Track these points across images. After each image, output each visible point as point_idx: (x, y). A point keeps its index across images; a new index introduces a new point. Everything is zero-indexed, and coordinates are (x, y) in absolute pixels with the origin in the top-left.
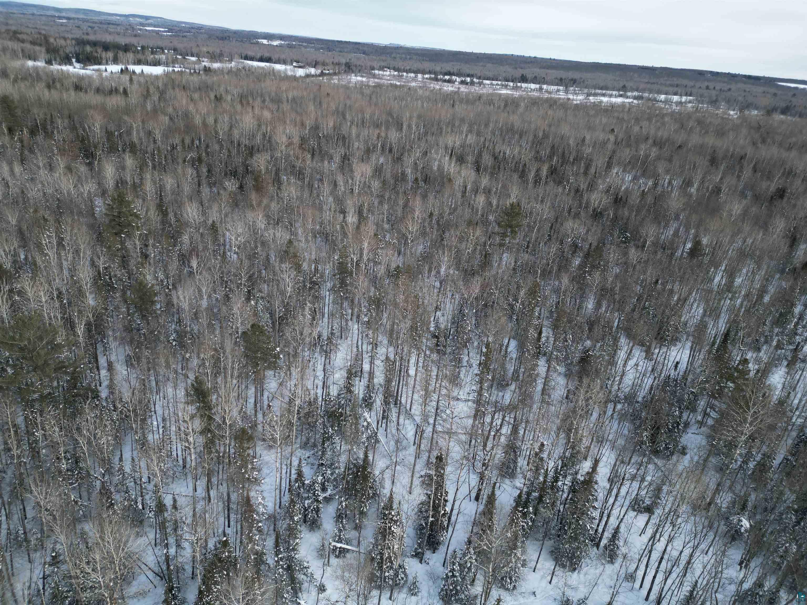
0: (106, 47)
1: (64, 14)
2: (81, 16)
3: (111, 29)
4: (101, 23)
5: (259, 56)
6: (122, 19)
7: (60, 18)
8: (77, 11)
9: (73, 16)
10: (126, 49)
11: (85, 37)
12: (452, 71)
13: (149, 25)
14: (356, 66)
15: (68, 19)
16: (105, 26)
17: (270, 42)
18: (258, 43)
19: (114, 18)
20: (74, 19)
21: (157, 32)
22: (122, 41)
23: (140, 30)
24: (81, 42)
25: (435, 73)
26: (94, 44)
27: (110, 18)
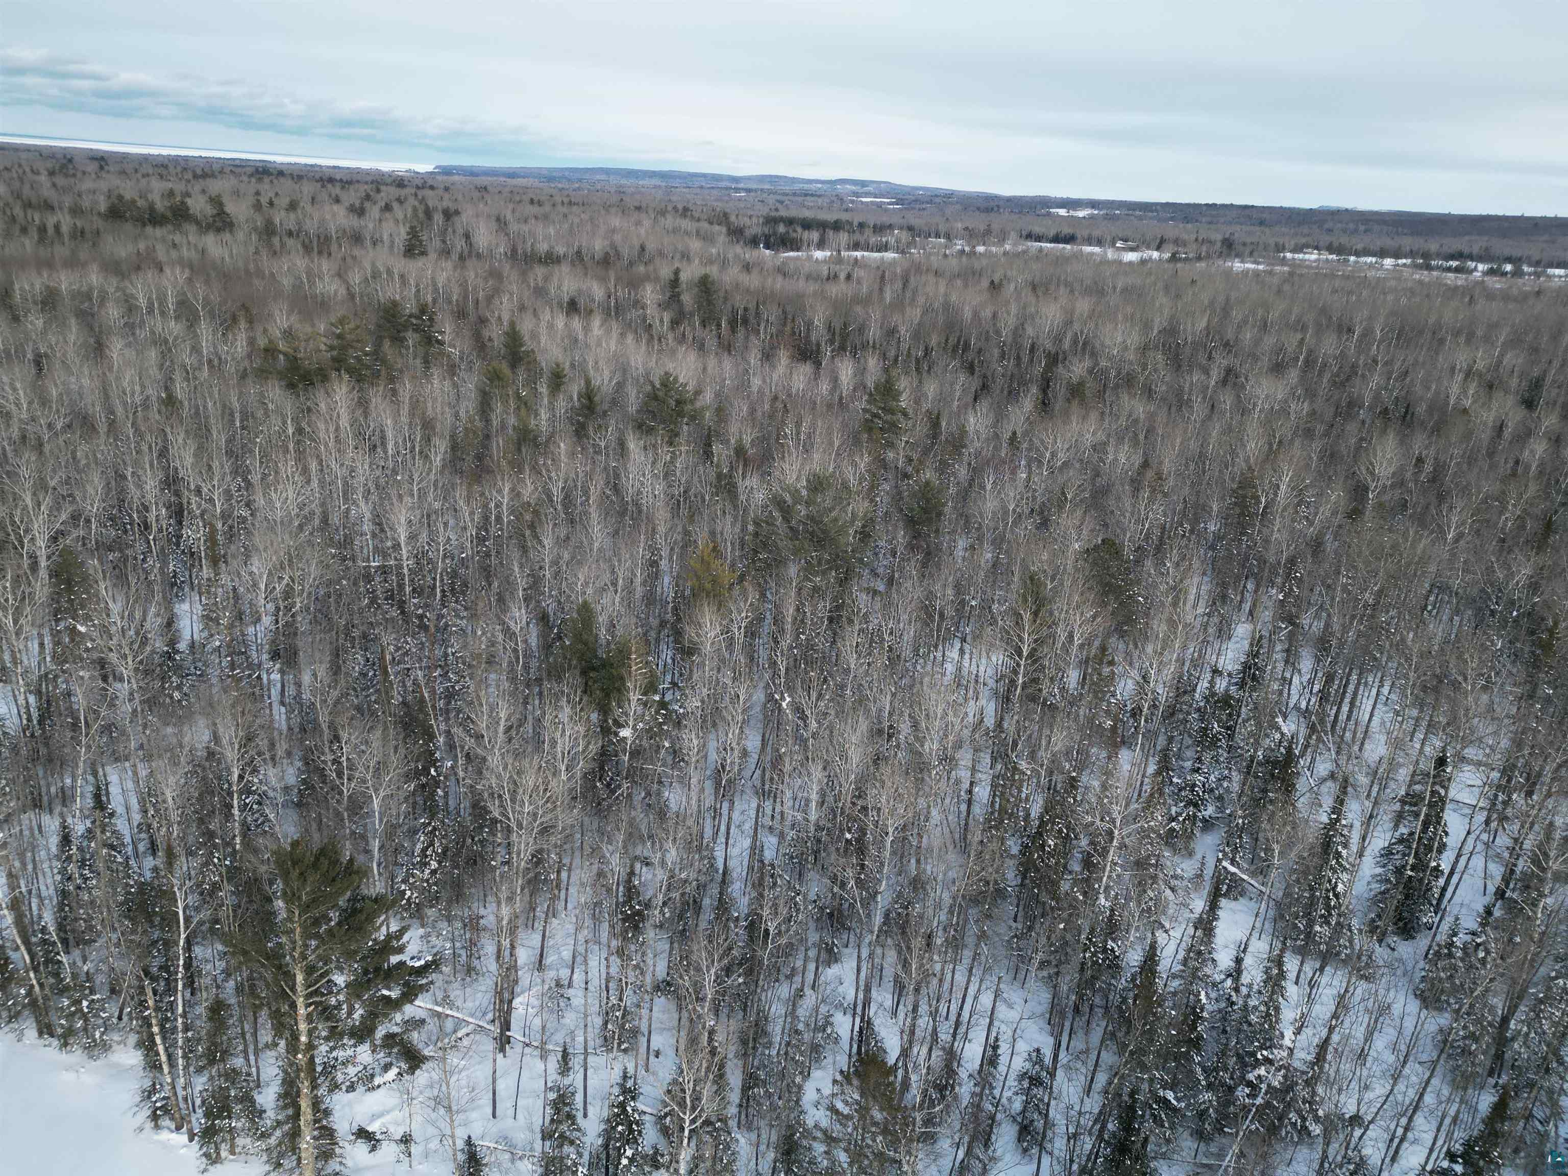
0: (807, 225)
1: (741, 185)
2: (767, 186)
3: (810, 201)
4: (794, 194)
5: (1052, 233)
6: (825, 187)
7: (737, 190)
8: (762, 179)
9: (754, 186)
10: (837, 226)
11: (773, 214)
12: (1466, 251)
13: (867, 194)
14: (1244, 244)
15: (748, 191)
16: (800, 199)
17: (1072, 213)
18: (1049, 214)
19: (813, 187)
20: (756, 190)
21: (879, 205)
22: (831, 217)
23: (852, 202)
24: (771, 221)
25: (1426, 256)
26: (790, 222)
27: (806, 186)
